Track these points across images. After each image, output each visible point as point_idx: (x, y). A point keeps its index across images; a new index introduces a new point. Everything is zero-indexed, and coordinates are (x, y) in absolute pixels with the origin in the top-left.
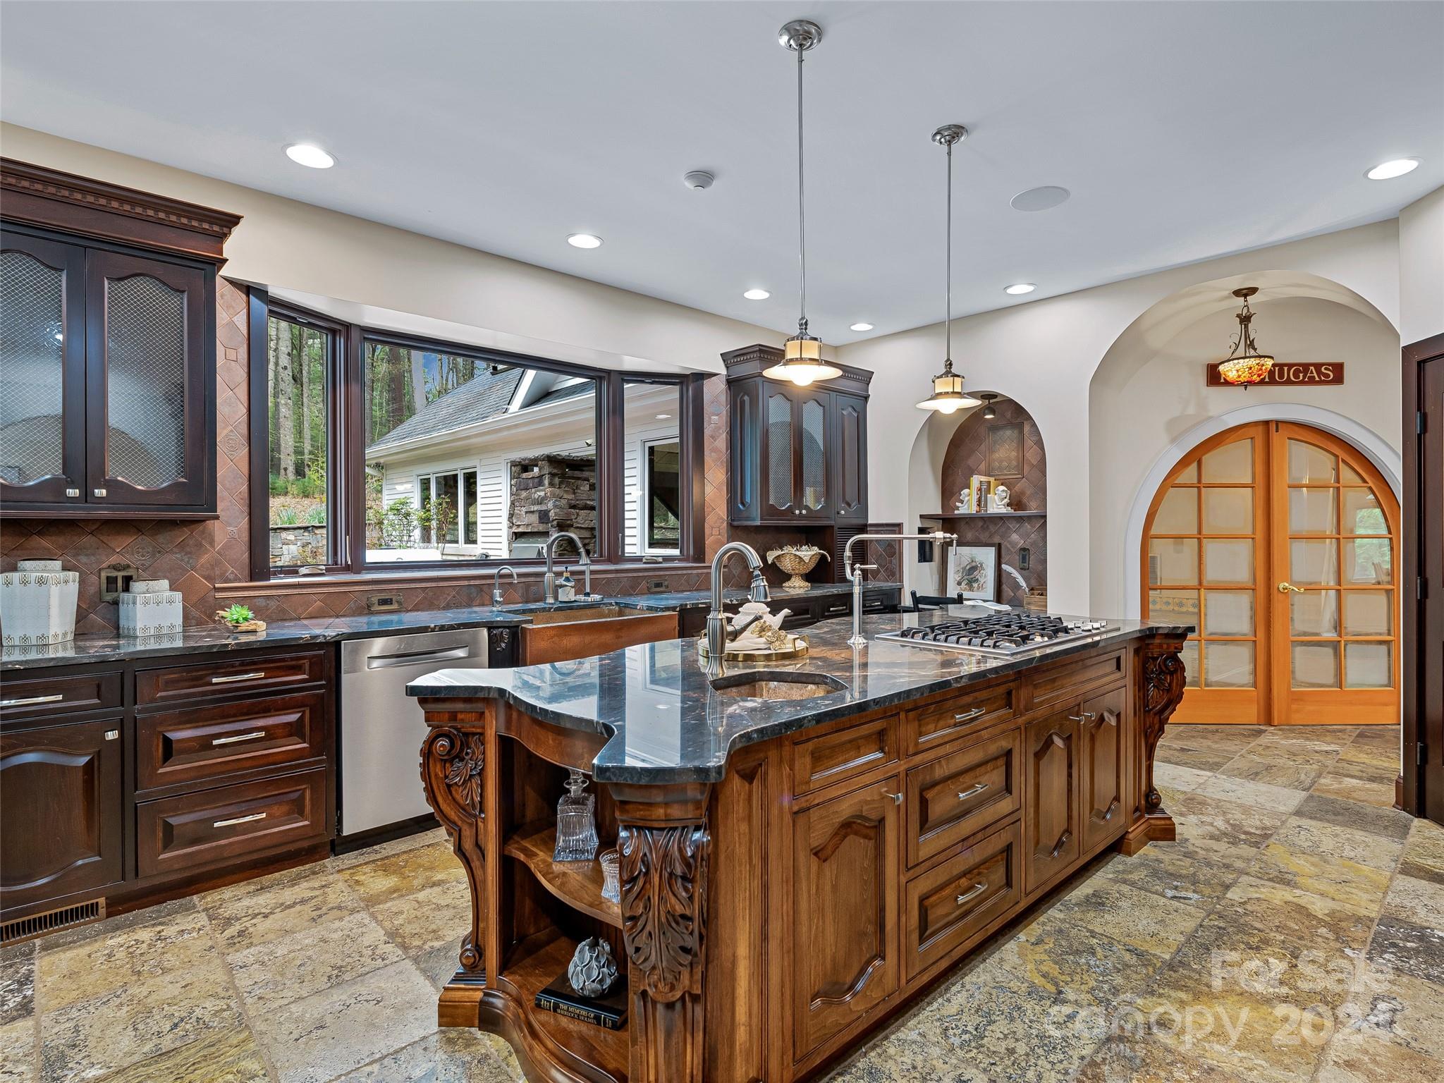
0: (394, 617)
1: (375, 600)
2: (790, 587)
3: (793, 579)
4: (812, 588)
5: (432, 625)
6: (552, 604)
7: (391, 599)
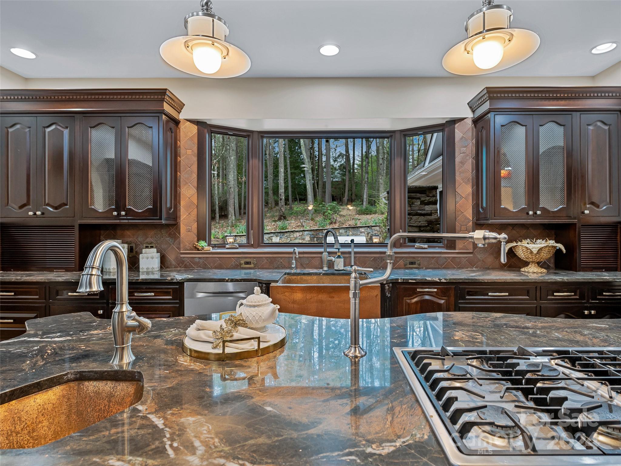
0: (252, 271)
1: (242, 262)
2: (525, 272)
3: (530, 266)
4: (548, 273)
5: (227, 278)
6: (326, 271)
7: (250, 262)
